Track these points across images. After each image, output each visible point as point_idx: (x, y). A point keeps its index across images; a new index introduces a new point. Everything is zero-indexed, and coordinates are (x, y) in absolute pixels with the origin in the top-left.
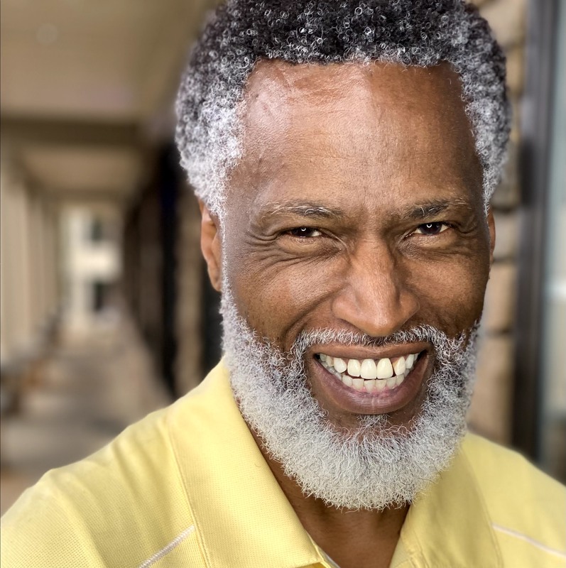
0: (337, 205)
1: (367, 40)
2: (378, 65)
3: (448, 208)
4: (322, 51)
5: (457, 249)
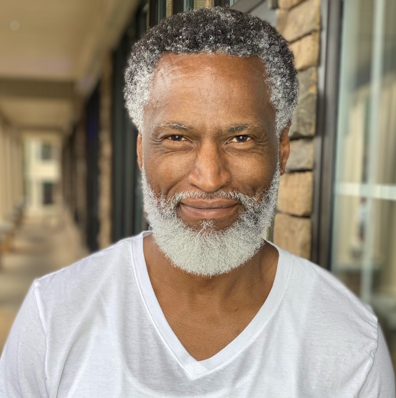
0: (191, 124)
1: (210, 42)
2: (216, 55)
4: (188, 47)
5: (255, 150)
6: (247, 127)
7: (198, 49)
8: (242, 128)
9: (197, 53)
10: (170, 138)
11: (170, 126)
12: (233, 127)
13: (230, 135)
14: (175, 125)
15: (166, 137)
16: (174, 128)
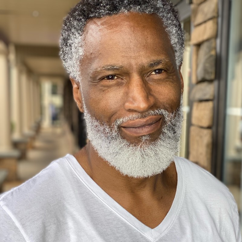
0: (121, 64)
1: (125, 4)
2: (131, 13)
3: (162, 63)
4: (109, 11)
5: (168, 79)
6: (161, 62)
7: (117, 11)
8: (158, 63)
9: (117, 14)
10: (106, 79)
11: (105, 69)
12: (152, 63)
13: (151, 69)
14: (109, 67)
15: (102, 79)
16: (109, 69)
